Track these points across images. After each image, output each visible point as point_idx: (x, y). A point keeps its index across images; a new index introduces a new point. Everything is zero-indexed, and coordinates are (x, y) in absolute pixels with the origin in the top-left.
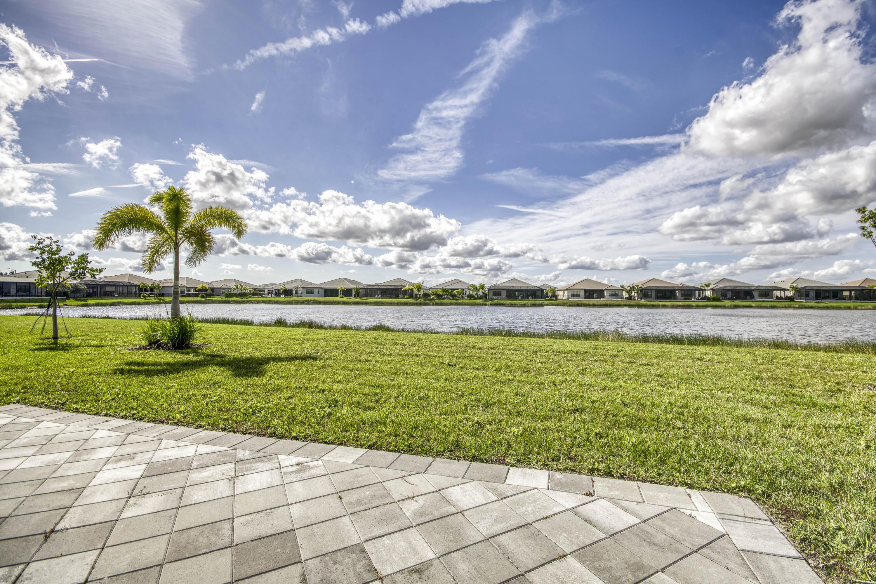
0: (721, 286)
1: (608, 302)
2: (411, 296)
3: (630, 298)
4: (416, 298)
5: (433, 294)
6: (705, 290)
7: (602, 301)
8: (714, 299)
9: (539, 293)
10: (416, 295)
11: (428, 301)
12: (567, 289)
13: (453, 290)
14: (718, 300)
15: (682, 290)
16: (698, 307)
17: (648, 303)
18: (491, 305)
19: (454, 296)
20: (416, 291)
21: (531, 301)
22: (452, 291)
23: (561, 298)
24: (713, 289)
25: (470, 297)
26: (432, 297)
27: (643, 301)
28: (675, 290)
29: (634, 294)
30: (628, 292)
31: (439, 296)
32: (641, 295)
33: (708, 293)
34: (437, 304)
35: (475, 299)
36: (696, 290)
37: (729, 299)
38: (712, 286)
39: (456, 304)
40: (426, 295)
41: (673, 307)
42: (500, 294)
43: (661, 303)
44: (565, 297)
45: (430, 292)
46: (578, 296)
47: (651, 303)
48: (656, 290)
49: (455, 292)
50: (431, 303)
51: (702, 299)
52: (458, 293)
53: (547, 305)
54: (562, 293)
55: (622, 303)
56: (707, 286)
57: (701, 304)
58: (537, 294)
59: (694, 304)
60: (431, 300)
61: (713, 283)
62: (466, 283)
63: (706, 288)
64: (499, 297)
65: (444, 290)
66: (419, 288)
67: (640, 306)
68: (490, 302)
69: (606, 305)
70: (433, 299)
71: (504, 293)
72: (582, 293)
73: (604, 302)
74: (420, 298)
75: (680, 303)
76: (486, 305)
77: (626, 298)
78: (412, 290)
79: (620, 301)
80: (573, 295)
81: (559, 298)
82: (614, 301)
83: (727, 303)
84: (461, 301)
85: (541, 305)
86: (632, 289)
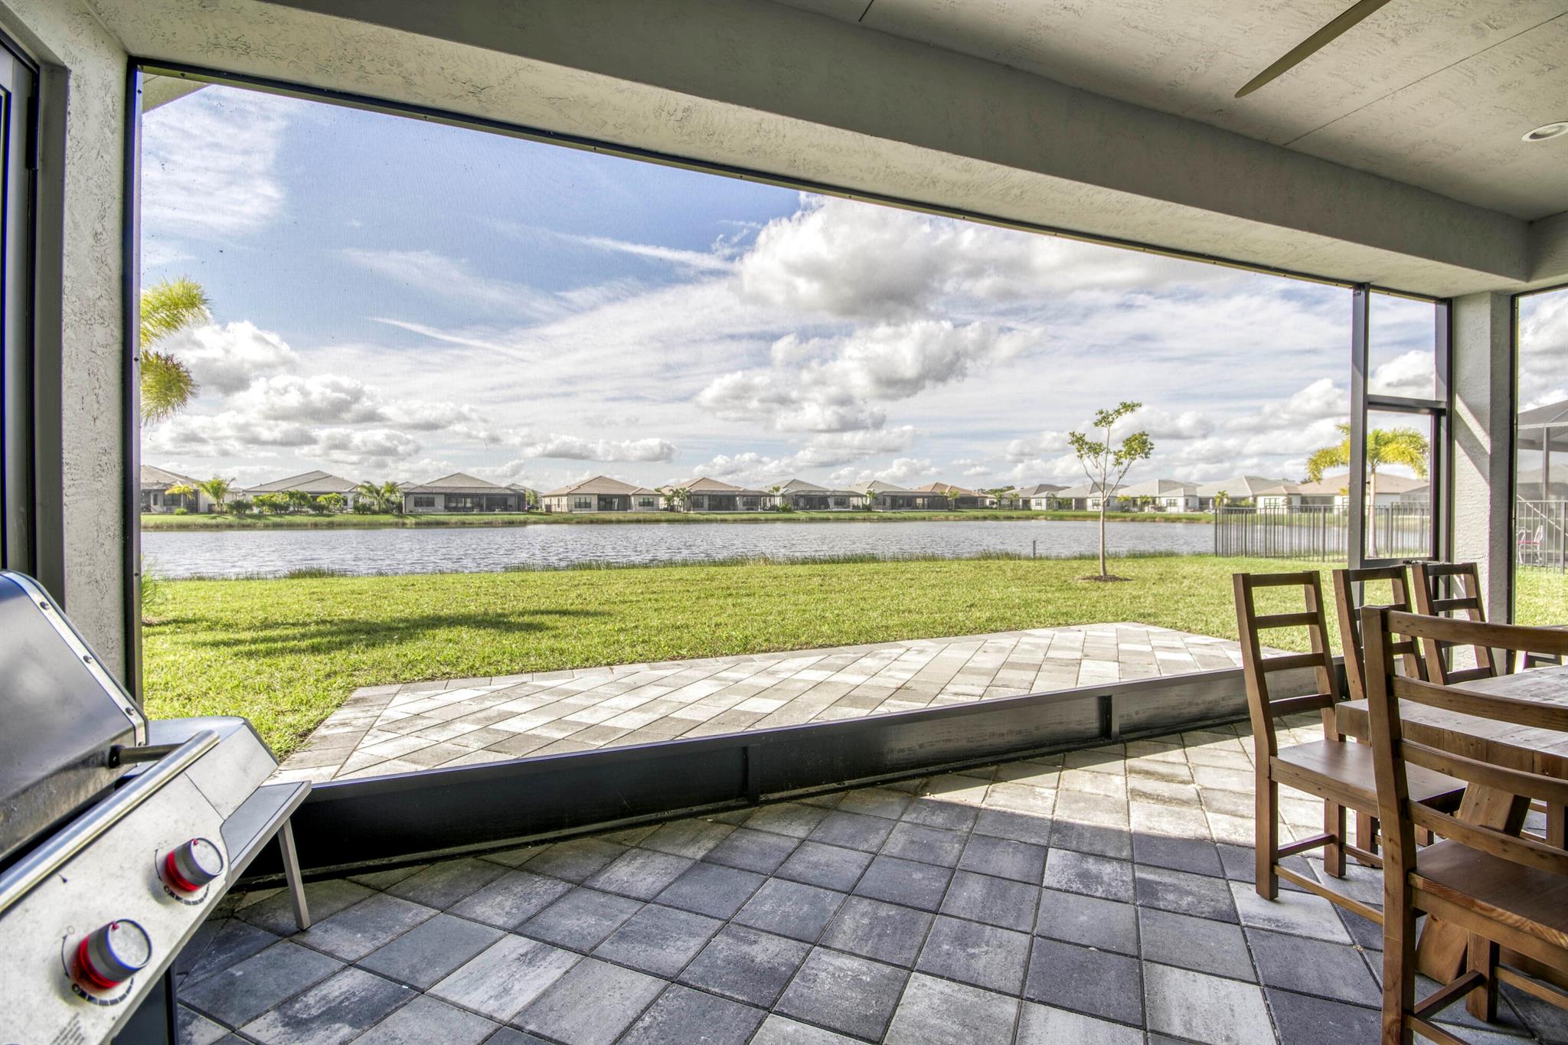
0: (792, 490)
1: (641, 516)
2: (193, 508)
3: (671, 509)
4: (210, 510)
5: (263, 503)
6: (774, 496)
7: (629, 515)
8: (785, 510)
9: (512, 501)
10: (210, 506)
11: (249, 521)
12: (567, 495)
13: (315, 495)
14: (789, 511)
15: (743, 496)
16: (767, 521)
17: (701, 517)
18: (418, 525)
19: (320, 509)
20: (206, 498)
21: (500, 516)
22: (315, 498)
23: (559, 510)
24: (783, 496)
25: (362, 510)
26: (256, 511)
27: (692, 514)
28: (734, 497)
29: (676, 501)
30: (669, 499)
31: (277, 508)
32: (689, 504)
33: (778, 501)
34: (277, 526)
35: (374, 513)
36: (761, 496)
37: (802, 509)
38: (782, 491)
39: (331, 526)
40: (239, 507)
41: (735, 521)
42: (430, 503)
43: (719, 517)
44: (565, 509)
45: (251, 498)
46: (588, 505)
47: (705, 517)
48: (709, 496)
49: (321, 500)
50: (260, 523)
51: (770, 509)
52: (329, 500)
53: (535, 523)
54: (555, 501)
55: (663, 518)
56: (777, 489)
57: (770, 516)
58: (509, 503)
59: (762, 517)
60: (252, 516)
61: (782, 486)
62: (343, 481)
63: (775, 493)
64: (430, 509)
65: (292, 495)
66: (218, 490)
67: (688, 521)
68: (410, 520)
69: (638, 521)
70: (260, 516)
71: (440, 502)
72: (594, 501)
73: (635, 517)
74: (222, 513)
75: (745, 516)
76: (404, 525)
77: (665, 509)
78: (196, 493)
79: (658, 515)
80: (579, 506)
81: (553, 510)
82: (649, 514)
83: (801, 514)
84: (339, 518)
85: (524, 523)
86: (676, 493)
